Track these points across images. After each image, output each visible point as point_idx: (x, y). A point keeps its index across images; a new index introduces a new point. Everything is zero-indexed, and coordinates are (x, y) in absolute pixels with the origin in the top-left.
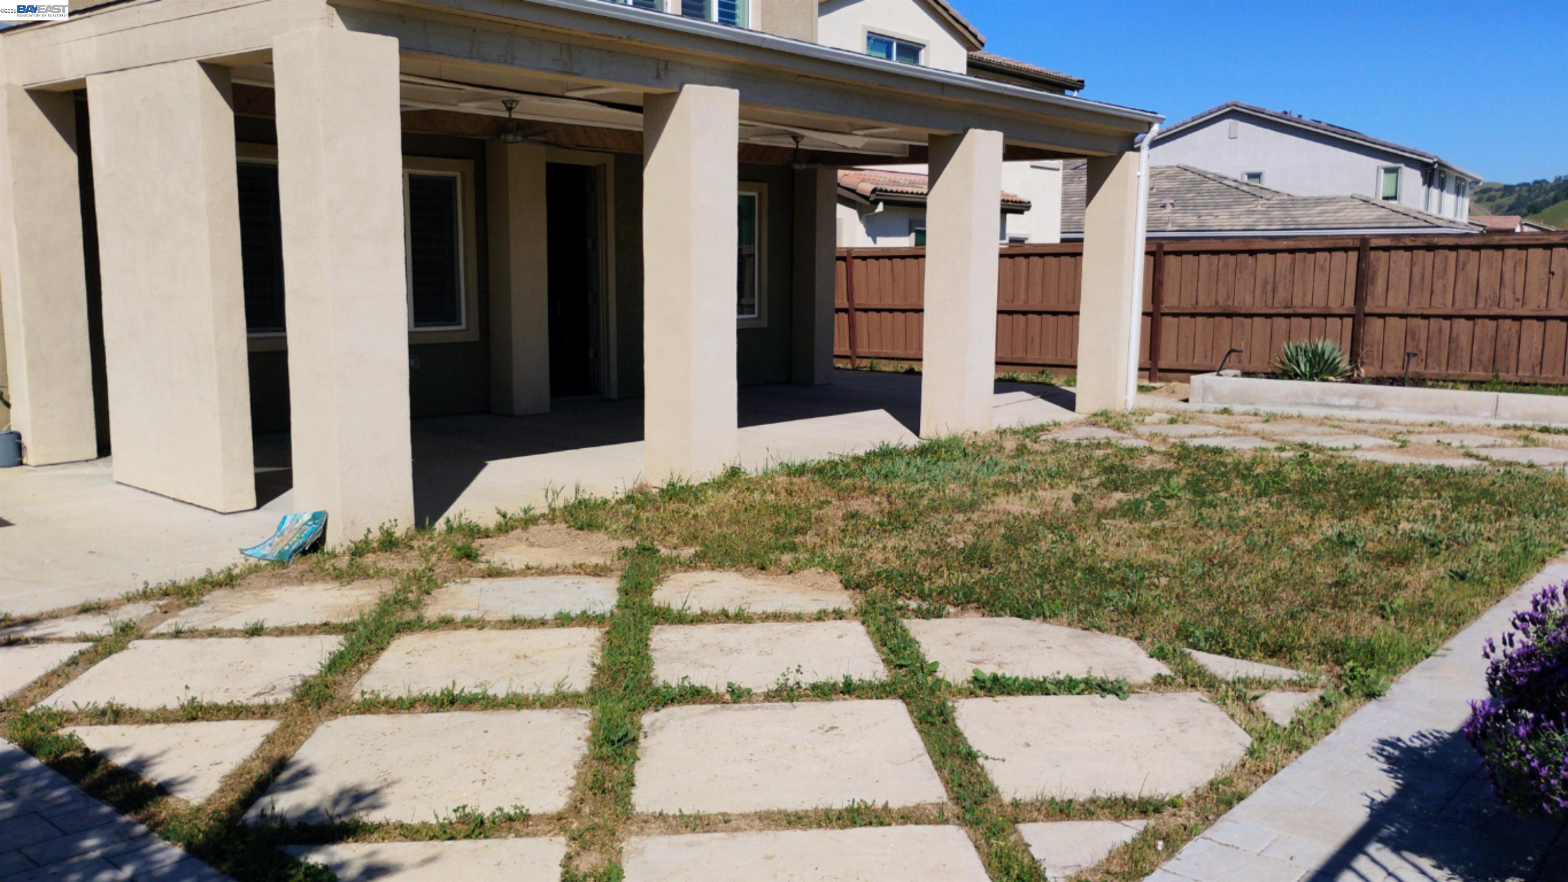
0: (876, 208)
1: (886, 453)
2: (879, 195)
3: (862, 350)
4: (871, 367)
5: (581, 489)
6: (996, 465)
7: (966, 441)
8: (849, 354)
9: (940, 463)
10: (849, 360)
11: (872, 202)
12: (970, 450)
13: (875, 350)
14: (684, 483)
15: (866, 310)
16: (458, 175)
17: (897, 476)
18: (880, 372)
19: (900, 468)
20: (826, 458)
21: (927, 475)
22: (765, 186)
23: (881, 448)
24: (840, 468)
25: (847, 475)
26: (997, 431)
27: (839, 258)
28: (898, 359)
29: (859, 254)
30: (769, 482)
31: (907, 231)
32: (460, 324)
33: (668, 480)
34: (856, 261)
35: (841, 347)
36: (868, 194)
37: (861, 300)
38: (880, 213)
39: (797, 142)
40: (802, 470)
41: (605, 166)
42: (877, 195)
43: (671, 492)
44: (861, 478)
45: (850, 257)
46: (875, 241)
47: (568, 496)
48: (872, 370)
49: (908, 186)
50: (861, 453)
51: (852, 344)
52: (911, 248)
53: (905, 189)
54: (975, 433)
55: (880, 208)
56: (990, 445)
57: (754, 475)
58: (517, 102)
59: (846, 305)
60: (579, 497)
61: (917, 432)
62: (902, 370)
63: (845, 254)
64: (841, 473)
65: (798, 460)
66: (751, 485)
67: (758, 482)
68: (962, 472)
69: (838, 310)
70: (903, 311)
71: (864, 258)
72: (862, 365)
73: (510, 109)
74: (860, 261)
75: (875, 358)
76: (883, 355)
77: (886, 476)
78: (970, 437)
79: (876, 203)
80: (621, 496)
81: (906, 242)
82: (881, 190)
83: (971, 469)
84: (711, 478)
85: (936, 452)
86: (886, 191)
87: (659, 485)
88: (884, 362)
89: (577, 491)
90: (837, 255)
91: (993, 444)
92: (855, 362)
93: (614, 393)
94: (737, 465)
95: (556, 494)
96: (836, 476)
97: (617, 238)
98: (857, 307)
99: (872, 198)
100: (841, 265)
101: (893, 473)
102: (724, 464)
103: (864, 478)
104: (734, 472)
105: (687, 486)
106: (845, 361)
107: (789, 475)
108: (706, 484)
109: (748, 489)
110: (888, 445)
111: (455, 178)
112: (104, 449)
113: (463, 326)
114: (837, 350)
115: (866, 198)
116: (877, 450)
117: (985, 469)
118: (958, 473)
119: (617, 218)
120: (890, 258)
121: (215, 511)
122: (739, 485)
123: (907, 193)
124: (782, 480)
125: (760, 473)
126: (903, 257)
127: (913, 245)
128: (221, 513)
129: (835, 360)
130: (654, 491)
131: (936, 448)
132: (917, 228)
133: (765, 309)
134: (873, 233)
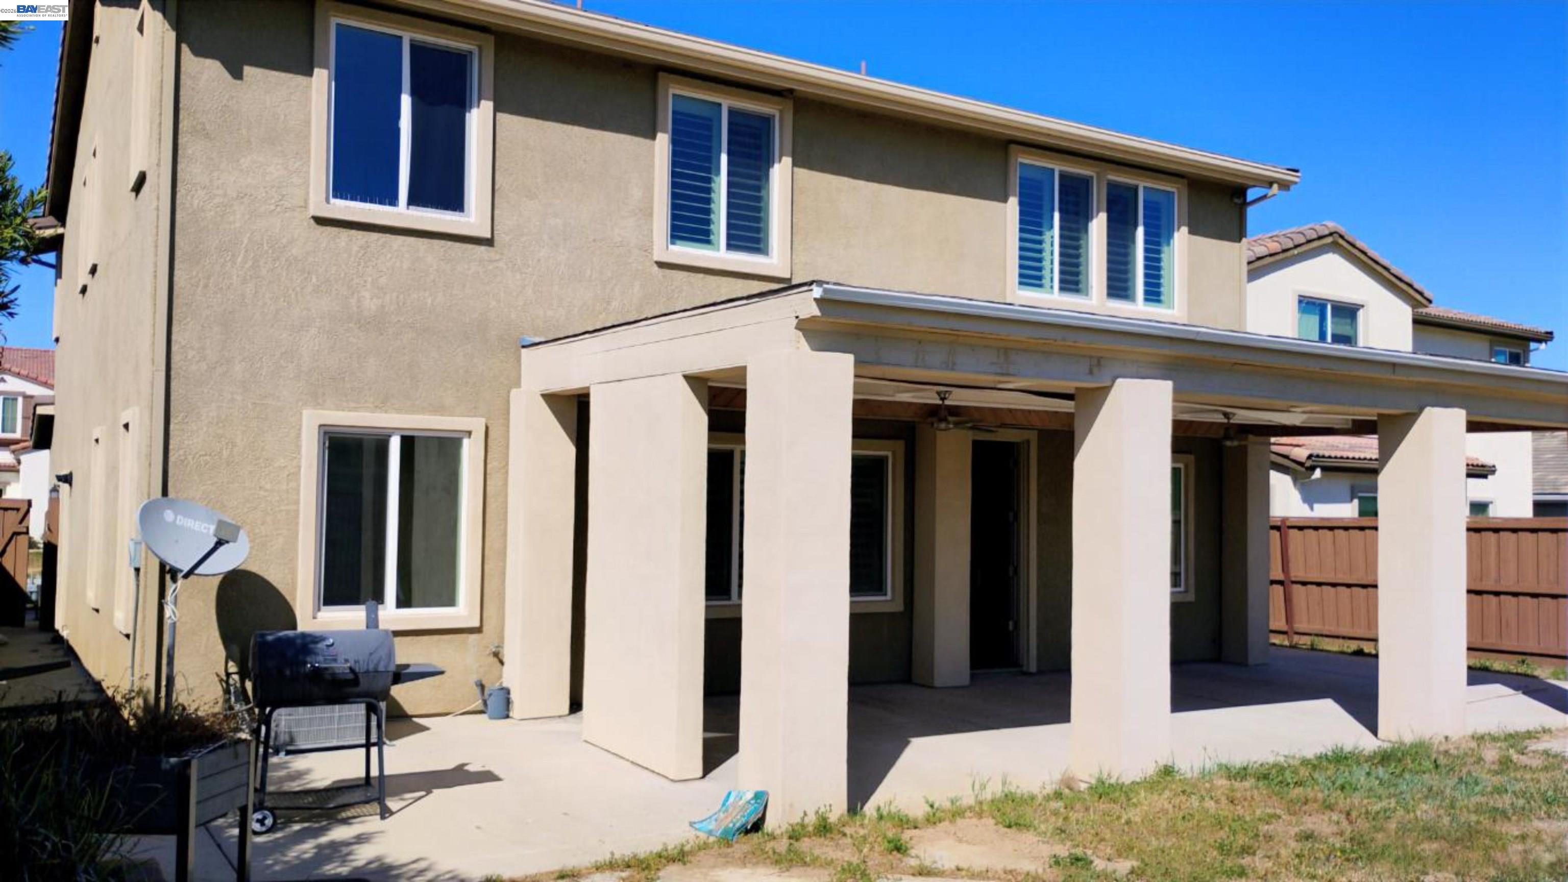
0: (1313, 474)
1: (1340, 758)
2: (1314, 461)
3: (1300, 626)
4: (1312, 645)
5: (1008, 782)
6: (1477, 783)
7: (1435, 747)
8: (1285, 628)
9: (1407, 776)
10: (1285, 636)
11: (1307, 468)
12: (1442, 761)
13: (1316, 627)
14: (1113, 781)
15: (1304, 584)
16: (889, 454)
17: (1356, 789)
18: (1322, 651)
19: (1359, 780)
20: (1271, 760)
21: (1392, 790)
22: (1191, 458)
23: (1333, 751)
24: (1288, 774)
25: (1296, 783)
26: (1473, 737)
27: (1273, 528)
28: (1344, 638)
29: (1293, 524)
30: (1207, 785)
31: (1349, 498)
32: (885, 594)
33: (1097, 775)
34: (1292, 531)
35: (1278, 621)
36: (1303, 460)
37: (1297, 573)
38: (1317, 480)
39: (1229, 418)
40: (1242, 773)
41: (1028, 442)
42: (1313, 461)
43: (1101, 790)
44: (1313, 788)
45: (1283, 527)
46: (1312, 509)
47: (994, 790)
48: (1313, 648)
49: (1348, 451)
50: (1310, 754)
51: (1289, 619)
52: (1354, 519)
53: (1345, 454)
54: (1447, 738)
55: (1318, 473)
56: (1466, 754)
57: (1189, 775)
58: (950, 392)
59: (1280, 577)
60: (1006, 790)
61: (1374, 730)
62: (1349, 651)
63: (1279, 524)
64: (1290, 781)
65: (1238, 760)
66: (1188, 789)
67: (1195, 786)
68: (1435, 788)
69: (1273, 582)
70: (1349, 586)
71: (1301, 528)
72: (1301, 642)
73: (943, 399)
74: (1296, 531)
75: (1317, 635)
76: (1325, 633)
77: (1342, 788)
78: (1440, 743)
79: (1312, 469)
80: (1049, 790)
81: (1348, 511)
82: (1318, 456)
83: (1445, 787)
84: (1143, 777)
85: (1400, 761)
86: (1323, 457)
87: (1087, 779)
88: (1327, 640)
89: (1004, 783)
90: (1272, 524)
91: (1470, 752)
92: (1293, 638)
93: (1033, 668)
94: (1170, 764)
95: (983, 787)
96: (1283, 783)
97: (1039, 512)
98: (1293, 579)
99: (1309, 464)
100: (1275, 534)
101: (1351, 785)
102: (1156, 762)
103: (1316, 788)
104: (1167, 771)
105: (1118, 784)
106: (1281, 636)
107: (1229, 778)
108: (1138, 783)
109: (1184, 792)
110: (1342, 749)
111: (887, 457)
112: (576, 705)
113: (889, 597)
114: (1273, 626)
115: (1301, 464)
116: (1329, 754)
117: (1463, 787)
118: (1430, 789)
119: (1039, 492)
120: (1331, 529)
121: (667, 778)
122: (1174, 786)
123: (1348, 458)
124: (1222, 782)
125: (1196, 771)
126: (1346, 529)
127: (1356, 514)
128: (672, 781)
129: (1272, 635)
130: (1083, 786)
131: (1400, 754)
132: (1361, 495)
133: (1192, 581)
134: (1309, 499)
